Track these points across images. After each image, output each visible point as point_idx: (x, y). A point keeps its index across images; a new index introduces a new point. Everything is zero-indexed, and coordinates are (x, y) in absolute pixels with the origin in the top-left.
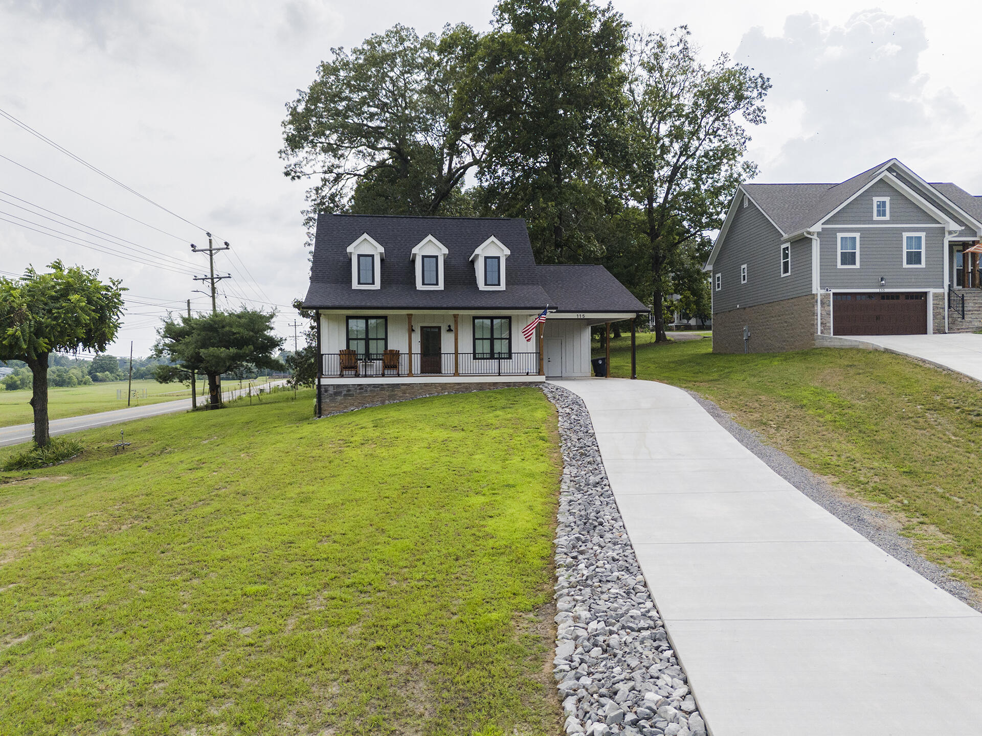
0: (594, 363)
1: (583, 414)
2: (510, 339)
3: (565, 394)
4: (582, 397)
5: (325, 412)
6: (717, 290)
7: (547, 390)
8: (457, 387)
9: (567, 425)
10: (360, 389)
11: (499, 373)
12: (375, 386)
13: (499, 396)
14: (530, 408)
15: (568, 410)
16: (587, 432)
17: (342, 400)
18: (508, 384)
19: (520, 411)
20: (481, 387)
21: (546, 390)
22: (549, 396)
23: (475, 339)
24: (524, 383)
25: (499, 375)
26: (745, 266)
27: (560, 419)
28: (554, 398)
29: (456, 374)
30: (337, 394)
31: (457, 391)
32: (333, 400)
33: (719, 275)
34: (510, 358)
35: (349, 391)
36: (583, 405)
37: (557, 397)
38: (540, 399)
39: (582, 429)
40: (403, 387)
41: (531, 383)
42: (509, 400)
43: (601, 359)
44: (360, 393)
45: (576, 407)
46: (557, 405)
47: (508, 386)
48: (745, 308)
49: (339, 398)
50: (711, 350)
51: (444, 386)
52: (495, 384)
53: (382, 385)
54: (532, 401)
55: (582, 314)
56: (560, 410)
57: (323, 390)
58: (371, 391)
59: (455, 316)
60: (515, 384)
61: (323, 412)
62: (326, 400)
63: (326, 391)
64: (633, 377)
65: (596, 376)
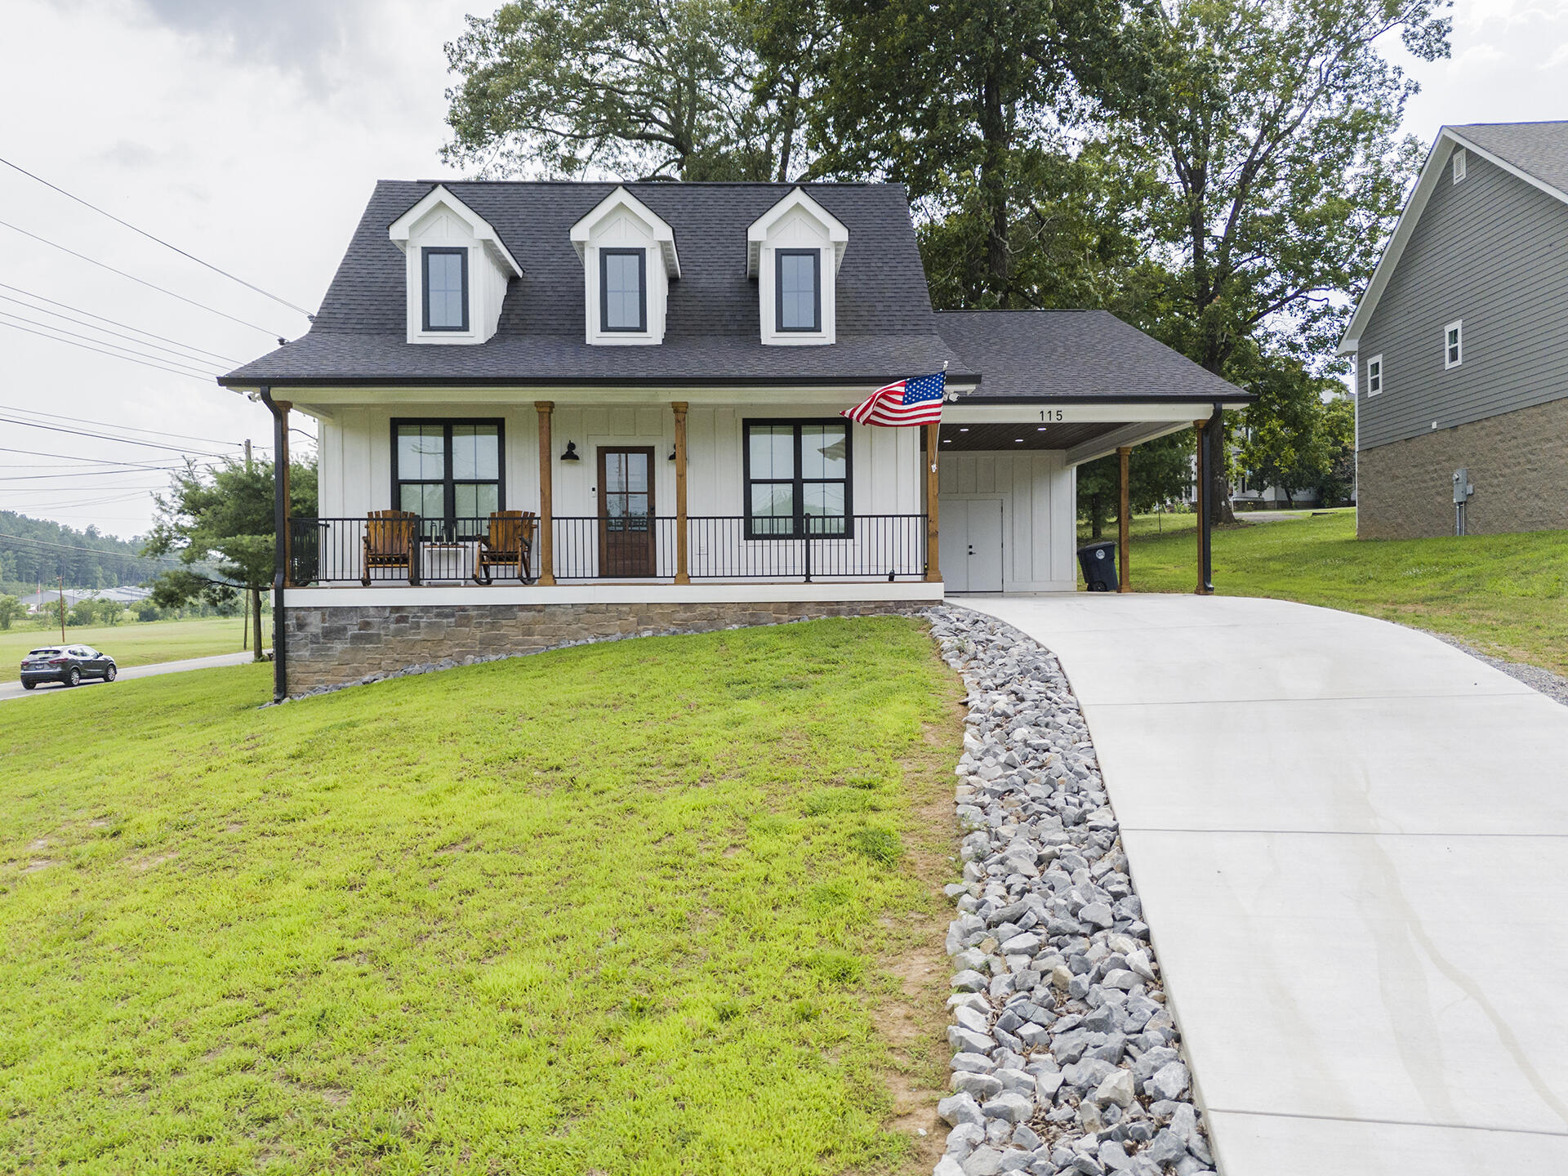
0: (1085, 557)
1: (1062, 719)
2: (848, 482)
3: (998, 640)
4: (1056, 650)
5: (300, 688)
6: (1371, 394)
7: (943, 624)
8: (682, 615)
9: (992, 773)
10: (398, 621)
11: (808, 575)
12: (443, 611)
13: (786, 644)
14: (867, 687)
15: (1002, 702)
16: (1080, 820)
17: (344, 652)
18: (832, 608)
19: (826, 700)
20: (753, 615)
21: (940, 626)
22: (946, 645)
23: (748, 483)
24: (881, 606)
25: (808, 581)
26: (1457, 325)
27: (968, 738)
28: (961, 650)
29: (683, 577)
30: (331, 634)
31: (684, 626)
32: (320, 652)
33: (1378, 359)
34: (849, 534)
35: (367, 625)
36: (1060, 680)
37: (971, 647)
38: (915, 656)
39: (1058, 801)
40: (522, 615)
41: (900, 604)
42: (809, 657)
43: (1103, 548)
44: (398, 633)
45: (1032, 689)
46: (967, 678)
47: (831, 613)
48: (1455, 428)
49: (338, 646)
50: (1352, 535)
51: (644, 613)
52: (794, 606)
53: (463, 608)
54: (884, 663)
55: (1054, 408)
56: (975, 698)
57: (291, 622)
58: (430, 625)
59: (680, 409)
60: (853, 607)
61: (291, 686)
62: (300, 653)
63: (301, 626)
64: (1204, 588)
65: (1090, 589)
